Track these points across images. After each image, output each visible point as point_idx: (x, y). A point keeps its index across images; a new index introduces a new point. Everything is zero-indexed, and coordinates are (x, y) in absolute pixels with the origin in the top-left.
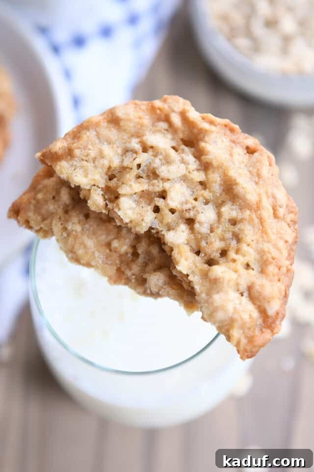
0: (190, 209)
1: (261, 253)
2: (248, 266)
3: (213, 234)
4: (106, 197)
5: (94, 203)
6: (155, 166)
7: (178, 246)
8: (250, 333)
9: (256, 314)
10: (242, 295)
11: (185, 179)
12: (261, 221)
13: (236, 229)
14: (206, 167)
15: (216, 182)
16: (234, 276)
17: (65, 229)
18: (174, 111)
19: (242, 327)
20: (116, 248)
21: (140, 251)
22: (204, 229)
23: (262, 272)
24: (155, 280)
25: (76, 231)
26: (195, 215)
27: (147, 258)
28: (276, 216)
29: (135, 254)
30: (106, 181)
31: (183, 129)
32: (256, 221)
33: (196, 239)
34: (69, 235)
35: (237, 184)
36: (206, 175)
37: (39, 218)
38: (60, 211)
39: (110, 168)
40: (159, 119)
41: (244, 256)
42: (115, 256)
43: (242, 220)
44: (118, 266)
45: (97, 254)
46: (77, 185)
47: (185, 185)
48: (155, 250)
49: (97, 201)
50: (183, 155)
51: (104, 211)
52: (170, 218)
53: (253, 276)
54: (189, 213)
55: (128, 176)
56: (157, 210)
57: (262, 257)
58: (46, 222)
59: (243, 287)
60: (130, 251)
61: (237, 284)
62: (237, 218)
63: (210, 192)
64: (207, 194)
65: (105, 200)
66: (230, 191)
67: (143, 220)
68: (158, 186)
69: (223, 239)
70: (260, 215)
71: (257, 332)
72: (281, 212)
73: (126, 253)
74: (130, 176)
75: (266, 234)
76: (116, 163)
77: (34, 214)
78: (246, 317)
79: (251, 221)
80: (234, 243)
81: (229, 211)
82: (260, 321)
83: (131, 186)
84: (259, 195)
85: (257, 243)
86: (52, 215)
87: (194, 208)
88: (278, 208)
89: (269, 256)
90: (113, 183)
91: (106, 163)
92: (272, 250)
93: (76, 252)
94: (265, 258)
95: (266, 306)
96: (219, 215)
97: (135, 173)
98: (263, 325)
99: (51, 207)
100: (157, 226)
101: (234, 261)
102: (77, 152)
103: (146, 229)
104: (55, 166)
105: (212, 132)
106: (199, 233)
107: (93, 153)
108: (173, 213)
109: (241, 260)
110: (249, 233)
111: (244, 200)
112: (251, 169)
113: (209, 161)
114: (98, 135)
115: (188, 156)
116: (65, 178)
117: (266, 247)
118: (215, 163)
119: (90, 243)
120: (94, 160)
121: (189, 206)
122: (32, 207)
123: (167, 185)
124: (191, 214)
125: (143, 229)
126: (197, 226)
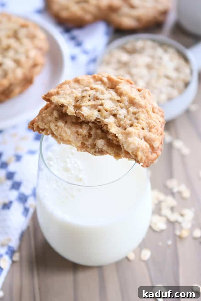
0: (114, 110)
1: (149, 124)
2: (143, 129)
3: (126, 118)
4: (75, 109)
5: (70, 111)
6: (97, 95)
7: (110, 124)
8: (147, 155)
9: (148, 146)
10: (141, 139)
11: (111, 99)
12: (147, 112)
13: (136, 116)
14: (120, 94)
15: (125, 100)
16: (137, 131)
17: (56, 126)
18: (103, 77)
19: (142, 151)
20: (81, 132)
21: (92, 133)
22: (122, 117)
23: (150, 131)
24: (100, 142)
25: (62, 125)
26: (117, 112)
27: (96, 136)
28: (154, 112)
29: (90, 136)
30: (75, 103)
31: (108, 83)
32: (145, 112)
33: (118, 121)
34: (58, 128)
35: (135, 99)
36: (121, 97)
37: (44, 124)
38: (54, 120)
39: (76, 98)
40: (97, 81)
41: (141, 124)
42: (80, 137)
43: (139, 112)
44: (82, 141)
45: (72, 136)
46: (62, 103)
47: (111, 101)
48: (99, 131)
49: (71, 111)
50: (109, 91)
51: (75, 115)
52: (105, 113)
53: (146, 132)
54: (114, 111)
55: (85, 99)
56: (99, 111)
57: (149, 126)
58: (47, 125)
59: (142, 136)
60: (87, 134)
61: (139, 135)
62: (136, 111)
63: (123, 104)
64: (121, 104)
65: (75, 110)
66: (132, 102)
67: (93, 114)
68: (99, 102)
69: (130, 120)
70: (147, 109)
71: (150, 154)
72: (156, 110)
73: (86, 136)
74: (86, 99)
75: (150, 116)
76: (79, 95)
77: (41, 123)
78: (144, 146)
79: (143, 112)
80: (136, 121)
81: (132, 109)
82: (150, 150)
83: (86, 102)
84: (146, 103)
85: (146, 119)
86: (50, 122)
87: (116, 109)
88: (154, 108)
89: (152, 124)
90: (78, 103)
91: (75, 95)
92: (153, 122)
93: (62, 135)
94: (150, 126)
95: (153, 143)
96: (128, 112)
97: (88, 99)
98: (152, 152)
99: (49, 118)
100: (99, 117)
101: (136, 126)
102: (61, 92)
103: (95, 118)
104: (51, 98)
105: (122, 82)
106: (119, 119)
107: (68, 92)
108: (107, 111)
109: (140, 126)
110: (142, 116)
111: (139, 104)
112: (141, 95)
113: (121, 92)
114: (70, 86)
115: (112, 92)
116: (56, 102)
117: (150, 121)
118: (124, 93)
119: (68, 131)
120: (69, 94)
121: (114, 109)
122: (40, 120)
123: (103, 101)
124: (115, 112)
125: (93, 119)
126: (118, 116)
